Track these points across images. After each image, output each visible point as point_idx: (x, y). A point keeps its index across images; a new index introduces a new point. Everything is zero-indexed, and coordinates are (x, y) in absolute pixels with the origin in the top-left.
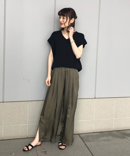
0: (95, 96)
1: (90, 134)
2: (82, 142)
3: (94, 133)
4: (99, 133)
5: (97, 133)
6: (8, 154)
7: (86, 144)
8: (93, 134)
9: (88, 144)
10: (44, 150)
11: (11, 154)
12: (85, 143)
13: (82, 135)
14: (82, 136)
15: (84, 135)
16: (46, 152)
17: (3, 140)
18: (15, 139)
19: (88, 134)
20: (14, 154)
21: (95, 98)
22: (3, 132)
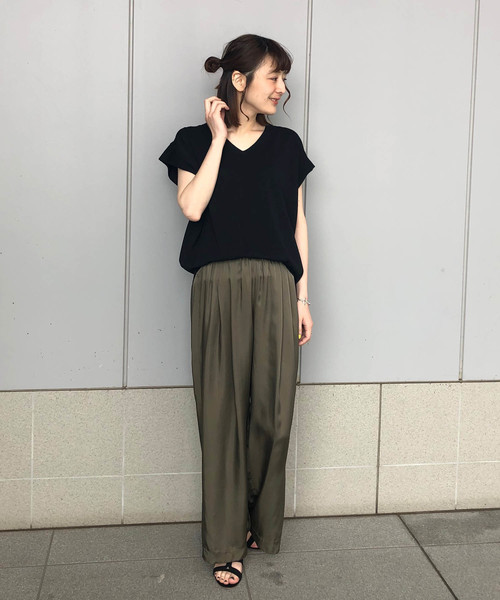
0: (461, 373)
1: (444, 516)
2: (413, 543)
3: (456, 511)
4: (476, 514)
5: (470, 514)
6: (144, 577)
7: (427, 552)
8: (452, 516)
9: (435, 552)
10: (272, 569)
11: (155, 576)
12: (425, 549)
13: (414, 518)
14: (411, 520)
15: (421, 518)
16: (278, 575)
17: (123, 525)
18: (167, 523)
19: (434, 514)
20: (163, 577)
21: (460, 381)
22: (125, 496)
